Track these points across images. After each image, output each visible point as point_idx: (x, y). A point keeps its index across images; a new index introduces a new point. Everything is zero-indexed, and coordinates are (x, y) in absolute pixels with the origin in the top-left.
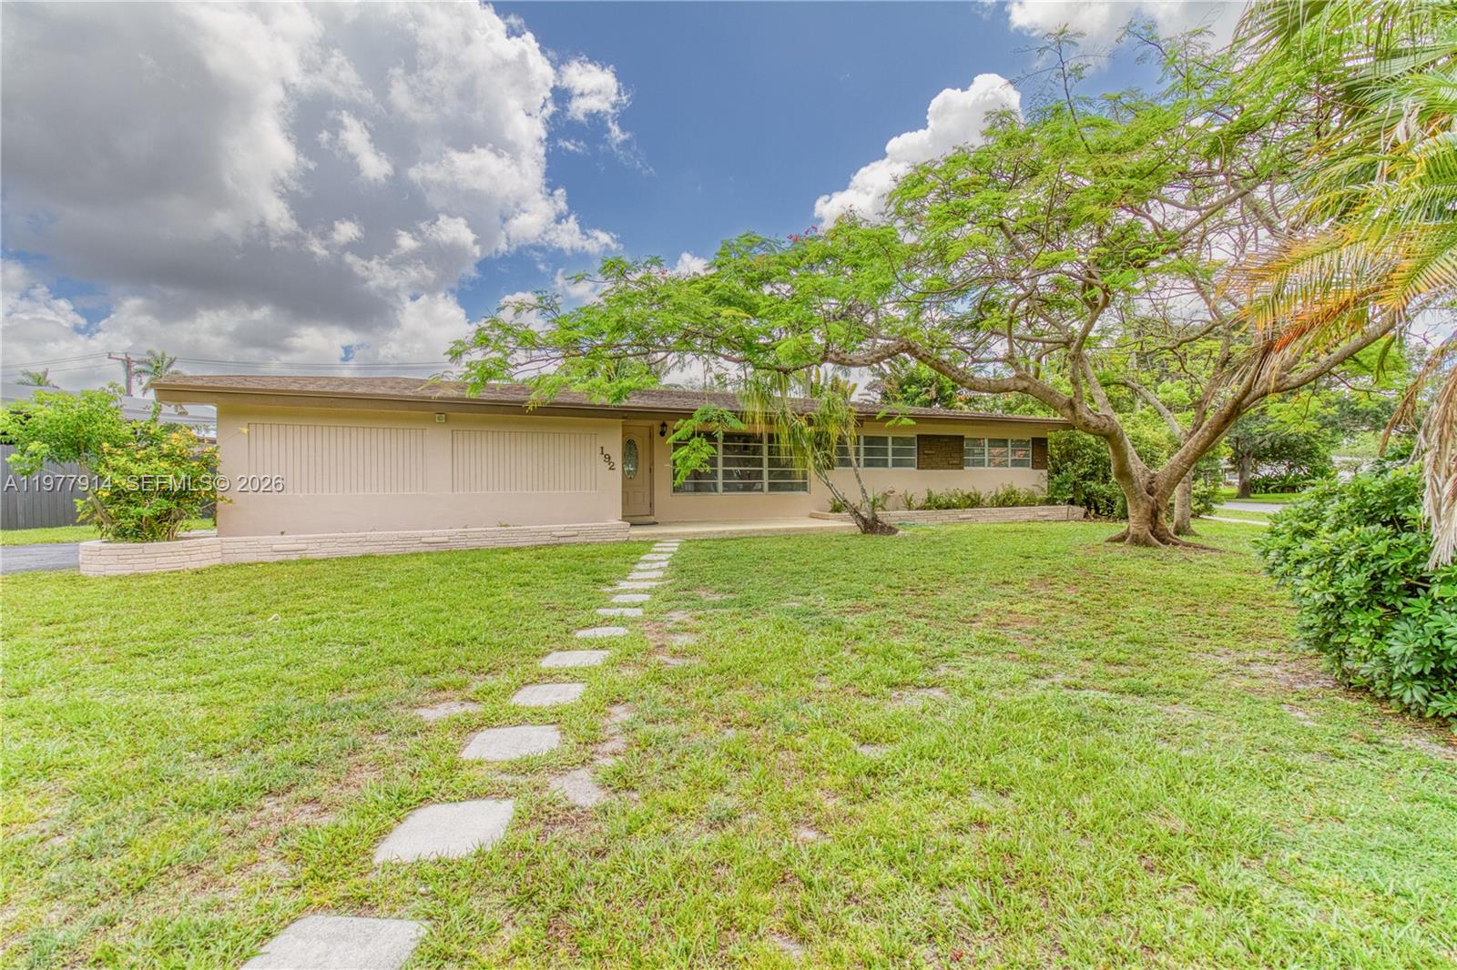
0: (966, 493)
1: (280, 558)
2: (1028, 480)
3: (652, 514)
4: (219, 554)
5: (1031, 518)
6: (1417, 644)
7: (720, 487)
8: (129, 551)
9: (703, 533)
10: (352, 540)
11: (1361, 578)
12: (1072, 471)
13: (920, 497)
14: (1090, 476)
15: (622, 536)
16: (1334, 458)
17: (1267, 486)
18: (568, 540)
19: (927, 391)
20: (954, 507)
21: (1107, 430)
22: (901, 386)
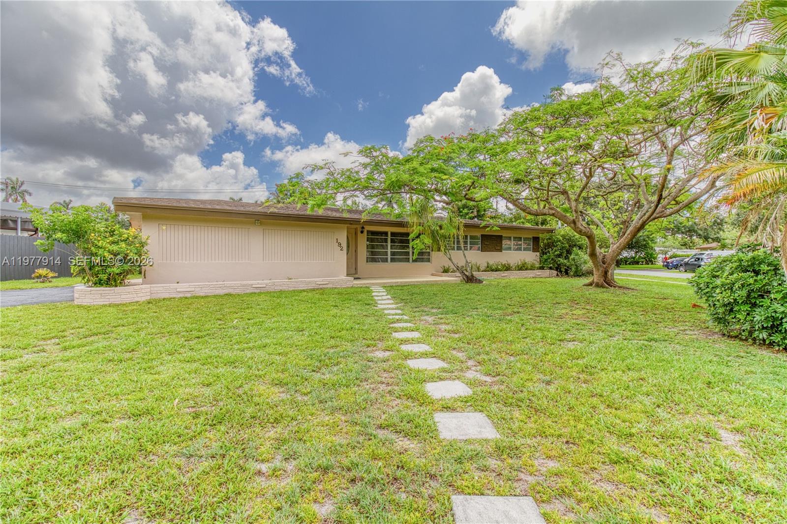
0: (503, 263)
1: (181, 295)
2: (531, 257)
3: (356, 273)
4: (149, 294)
5: (534, 276)
6: (766, 316)
7: (389, 260)
8: (107, 292)
9: (388, 283)
10: (218, 286)
11: (744, 293)
12: (552, 253)
13: (483, 266)
14: (559, 256)
15: (350, 284)
16: (656, 248)
17: (626, 262)
18: (324, 286)
19: (472, 212)
20: (499, 271)
21: (589, 234)
22: (459, 209)
